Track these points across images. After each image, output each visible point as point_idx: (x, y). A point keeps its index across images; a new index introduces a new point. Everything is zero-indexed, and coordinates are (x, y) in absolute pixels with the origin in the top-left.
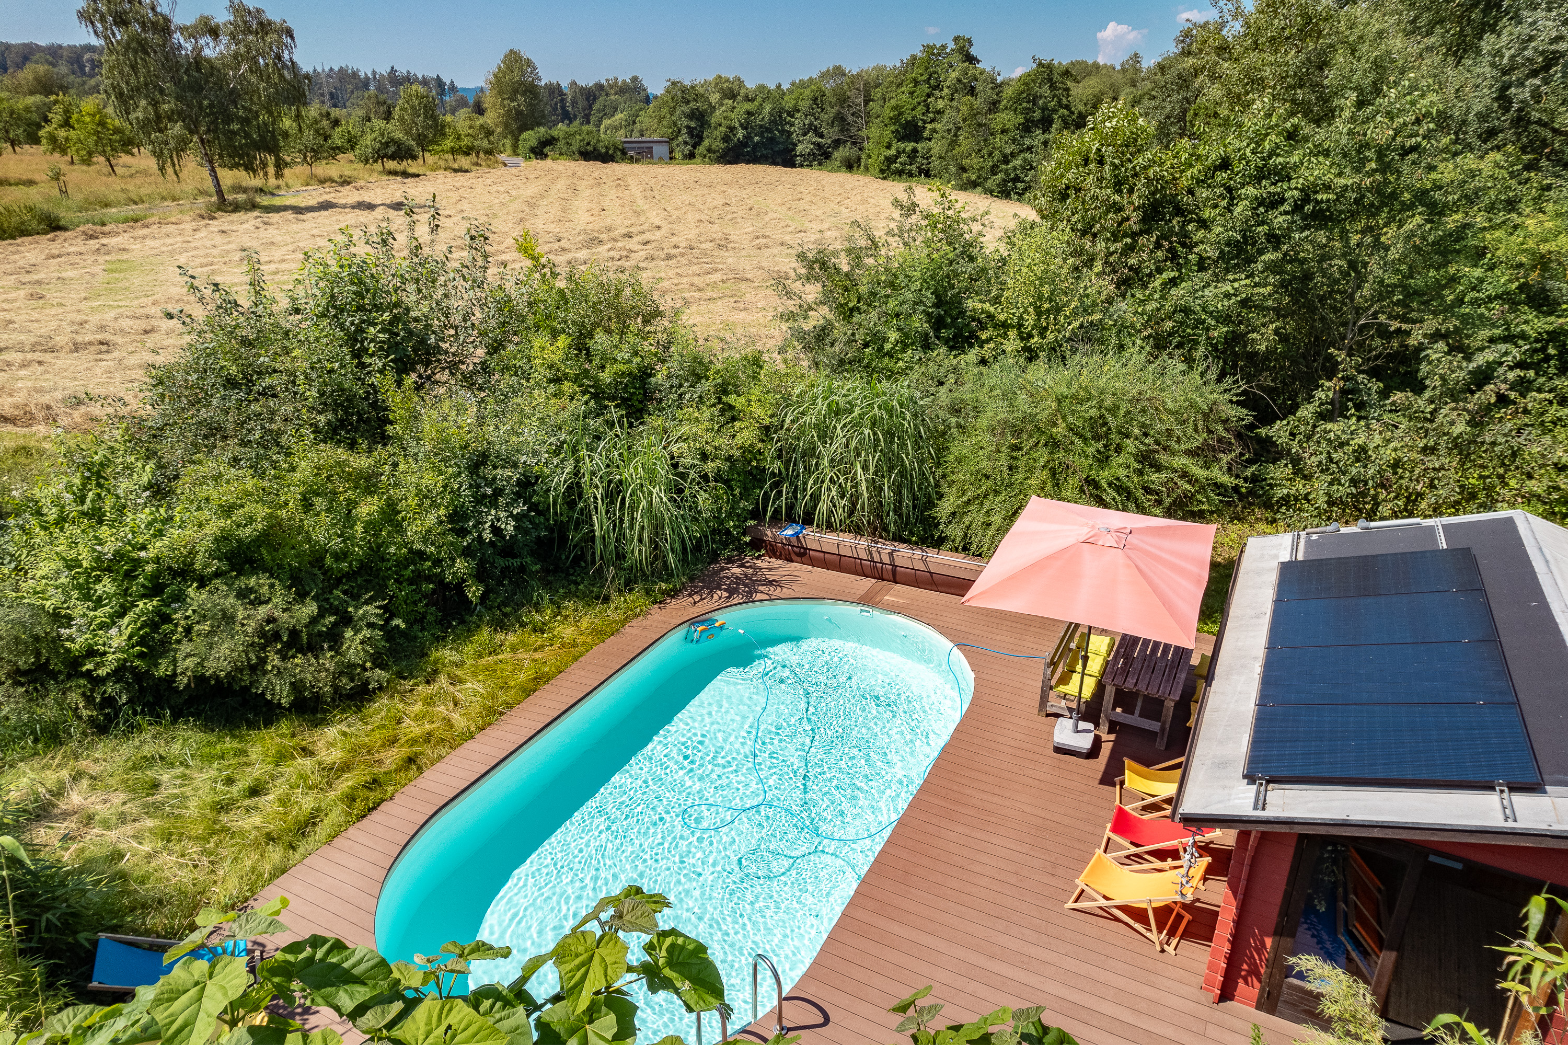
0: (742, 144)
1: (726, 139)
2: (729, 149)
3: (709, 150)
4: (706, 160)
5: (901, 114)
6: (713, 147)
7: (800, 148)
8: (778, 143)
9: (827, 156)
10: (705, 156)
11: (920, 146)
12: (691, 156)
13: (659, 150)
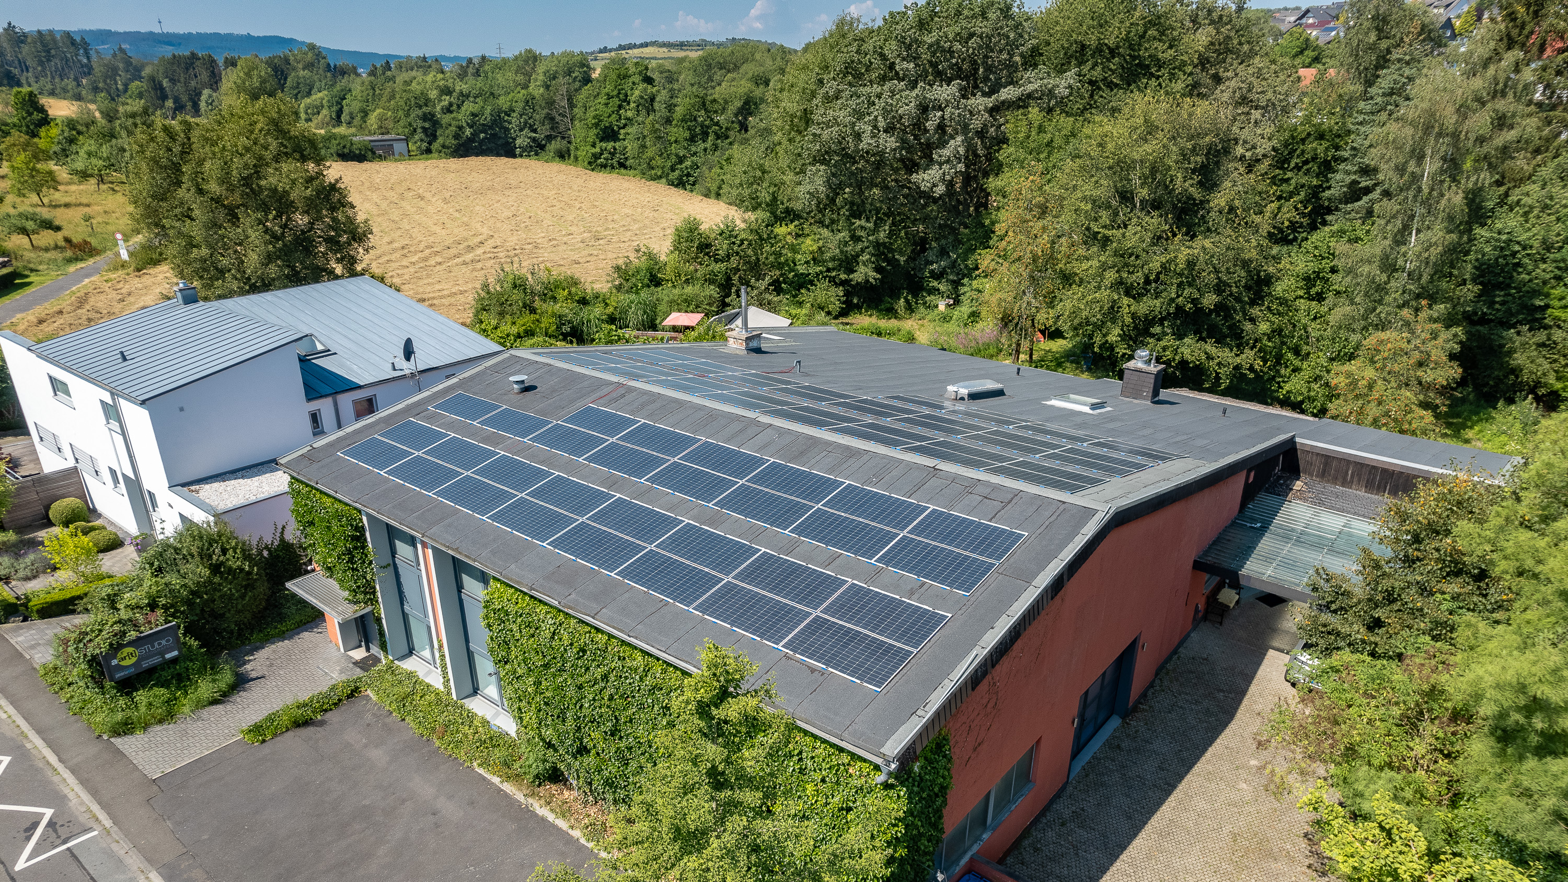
0: (470, 140)
1: (456, 137)
2: (460, 145)
3: (444, 146)
4: (442, 154)
5: (601, 121)
6: (447, 144)
7: (518, 142)
8: (500, 138)
9: (542, 147)
10: (440, 152)
11: (617, 145)
12: (429, 151)
13: (399, 147)
